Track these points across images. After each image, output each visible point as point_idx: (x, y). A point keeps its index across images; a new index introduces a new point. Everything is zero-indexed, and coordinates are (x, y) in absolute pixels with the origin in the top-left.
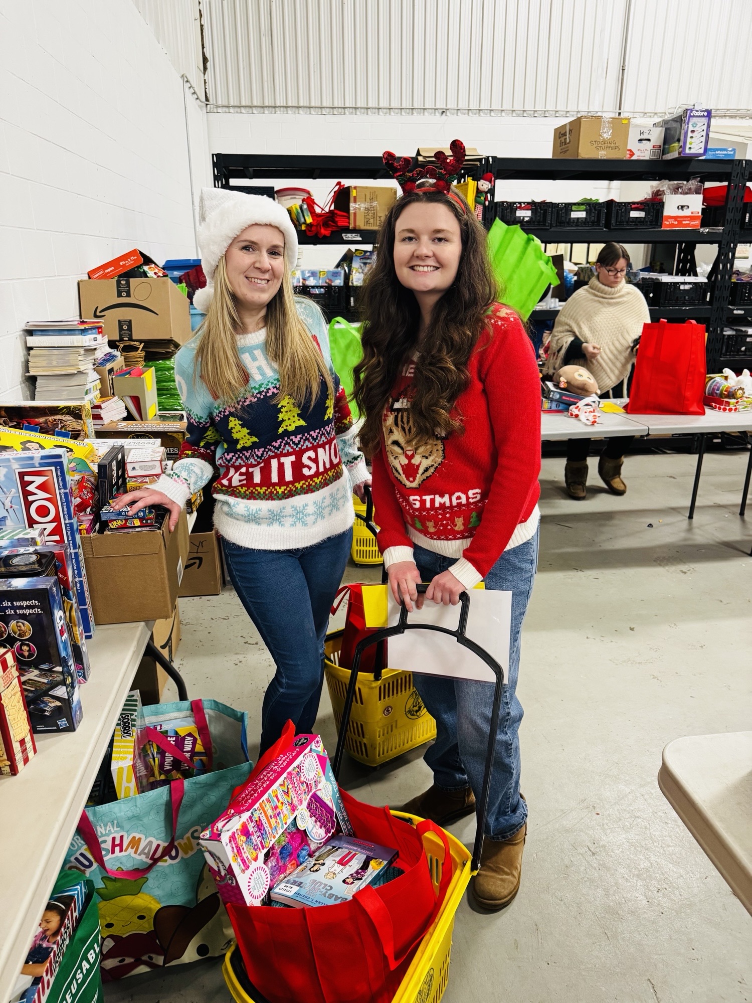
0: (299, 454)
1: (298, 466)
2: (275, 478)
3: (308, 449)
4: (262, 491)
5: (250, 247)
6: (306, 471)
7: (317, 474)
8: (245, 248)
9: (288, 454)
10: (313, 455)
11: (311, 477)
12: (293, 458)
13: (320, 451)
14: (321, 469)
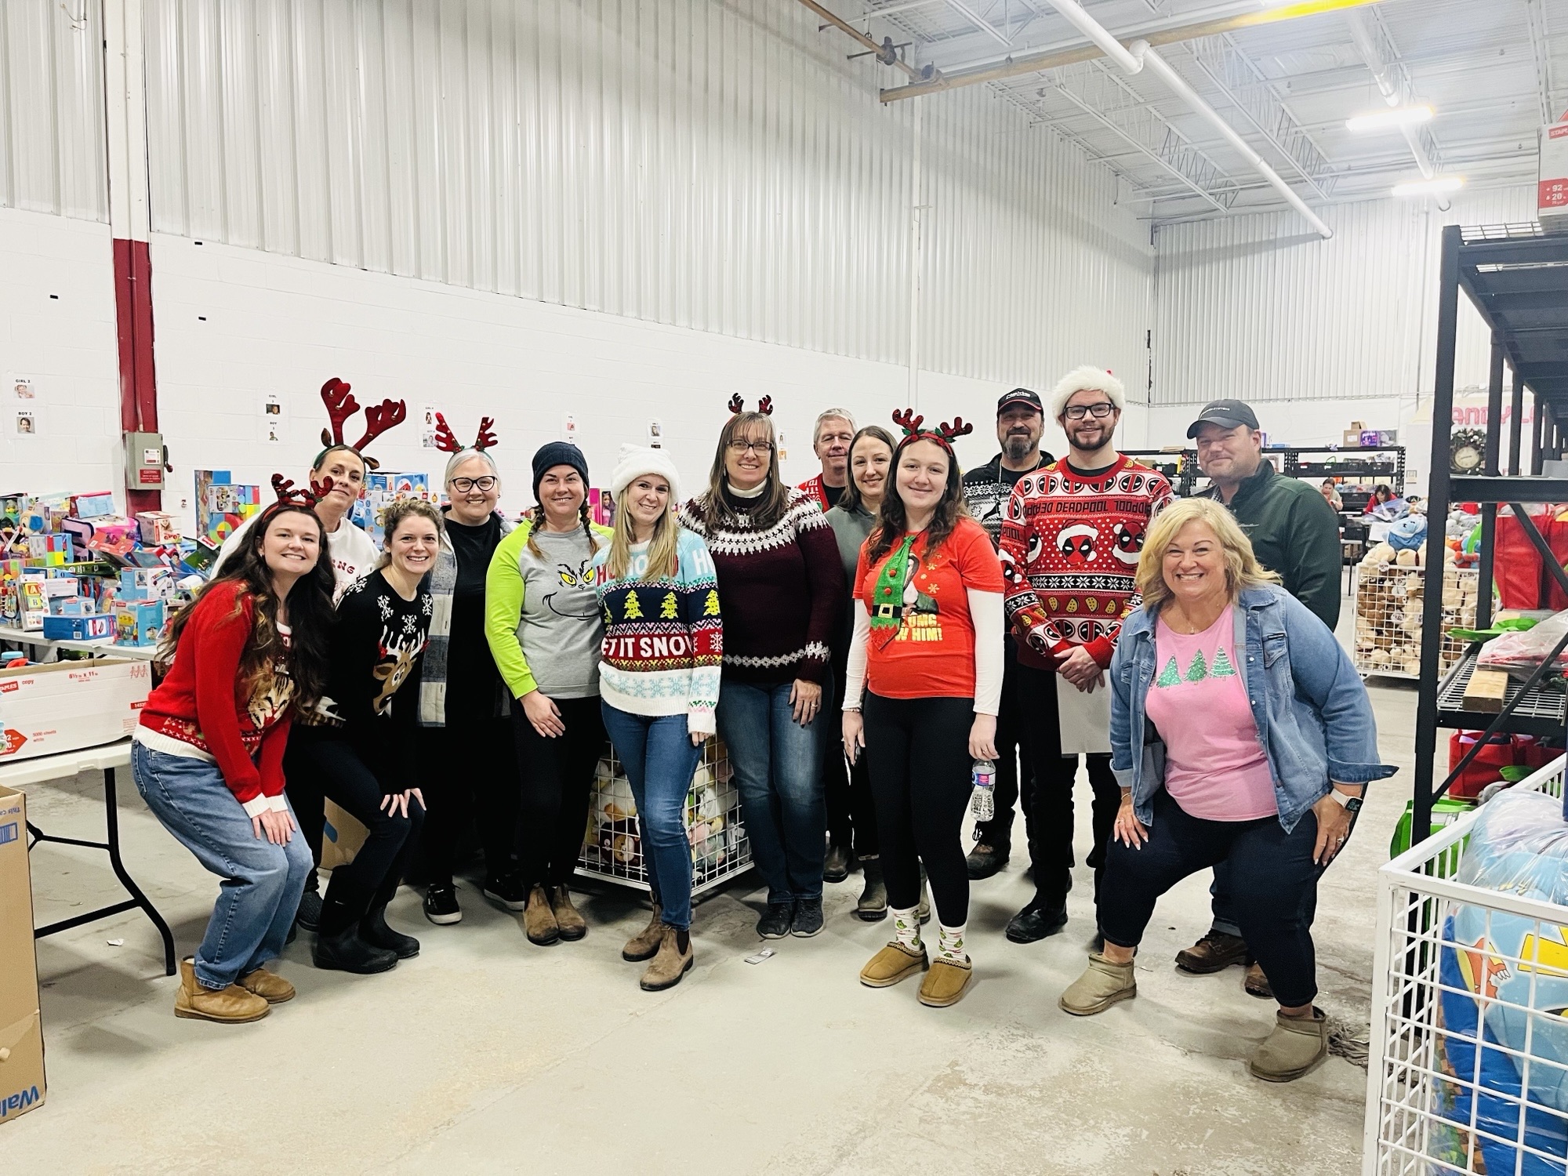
0: (638, 638)
1: (637, 647)
2: (622, 654)
3: (644, 636)
4: (624, 664)
5: (644, 485)
6: (643, 653)
7: (653, 657)
8: (642, 485)
9: (630, 636)
10: (649, 642)
11: (648, 659)
12: (633, 640)
13: (656, 640)
14: (657, 654)
